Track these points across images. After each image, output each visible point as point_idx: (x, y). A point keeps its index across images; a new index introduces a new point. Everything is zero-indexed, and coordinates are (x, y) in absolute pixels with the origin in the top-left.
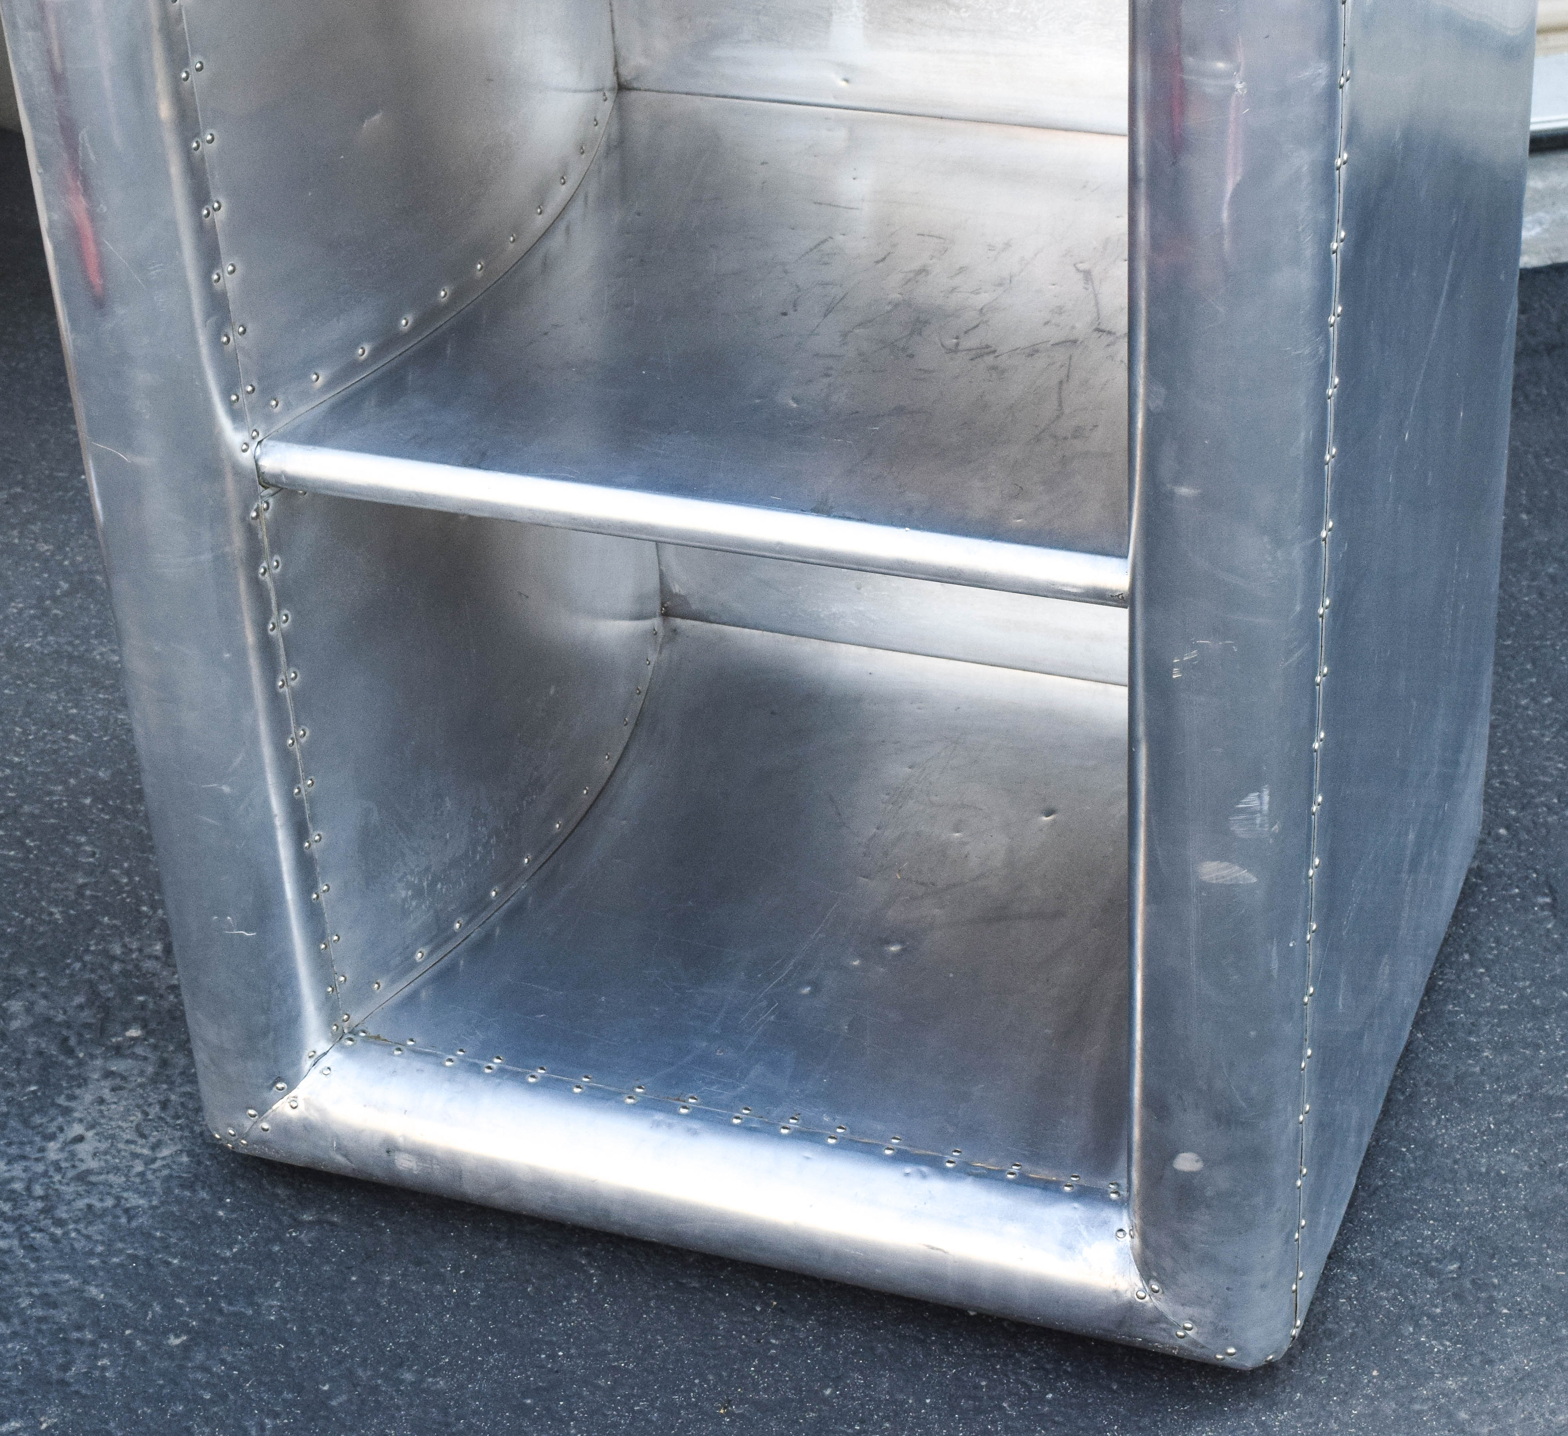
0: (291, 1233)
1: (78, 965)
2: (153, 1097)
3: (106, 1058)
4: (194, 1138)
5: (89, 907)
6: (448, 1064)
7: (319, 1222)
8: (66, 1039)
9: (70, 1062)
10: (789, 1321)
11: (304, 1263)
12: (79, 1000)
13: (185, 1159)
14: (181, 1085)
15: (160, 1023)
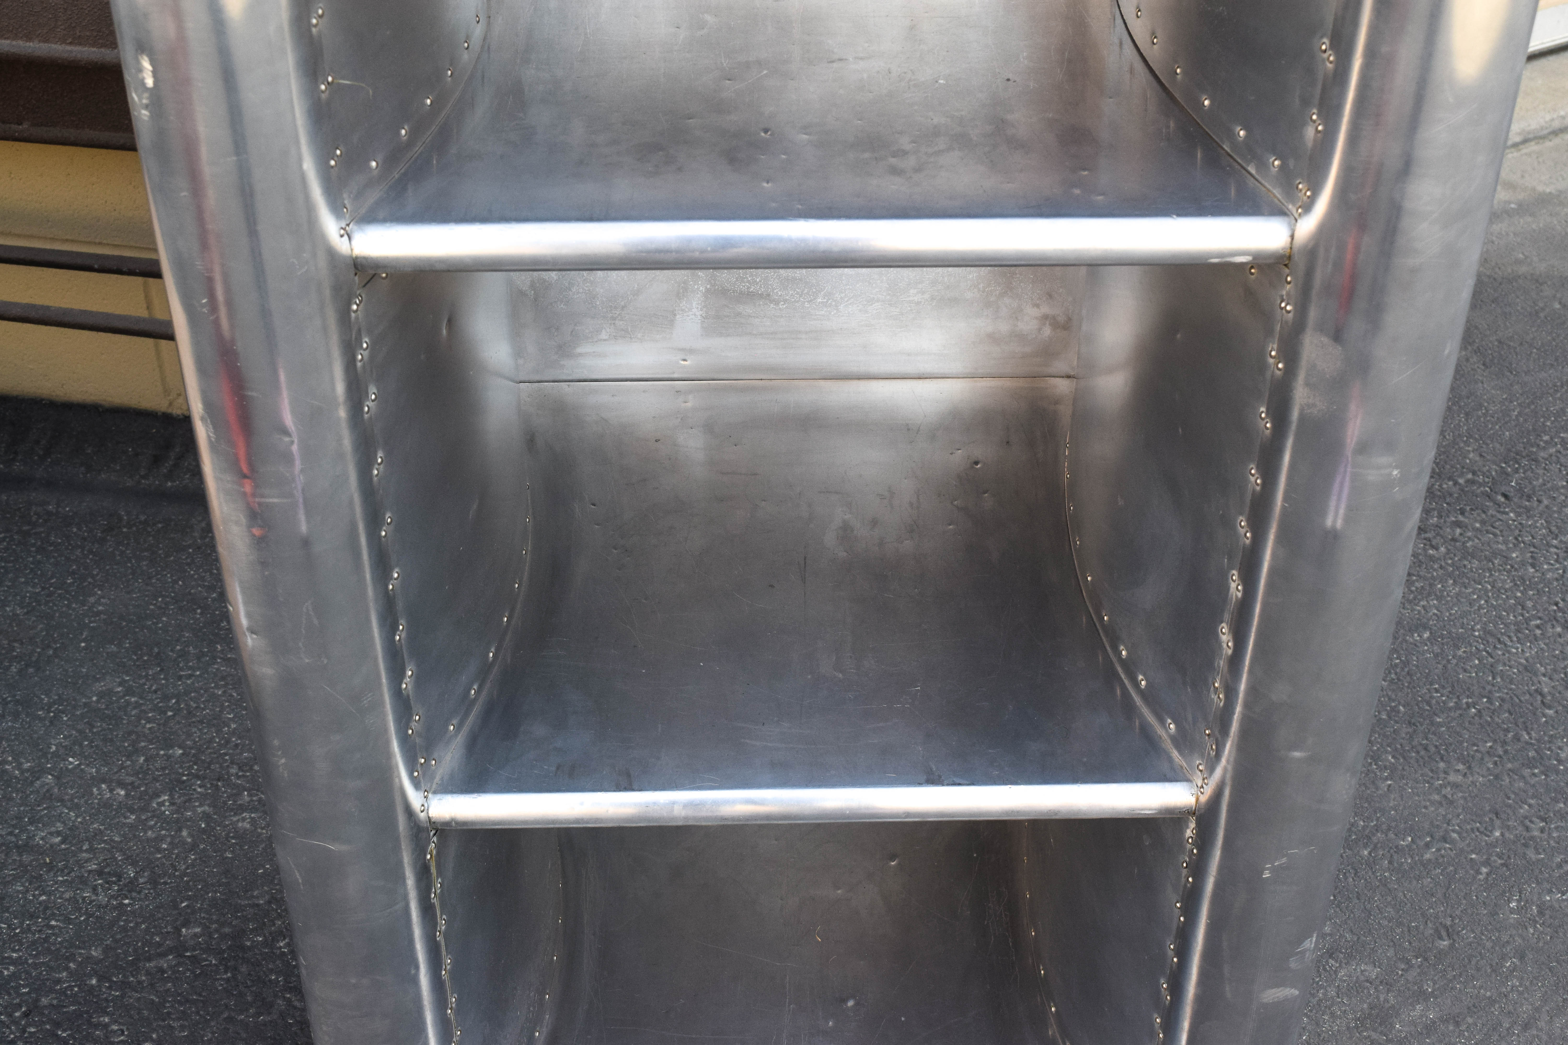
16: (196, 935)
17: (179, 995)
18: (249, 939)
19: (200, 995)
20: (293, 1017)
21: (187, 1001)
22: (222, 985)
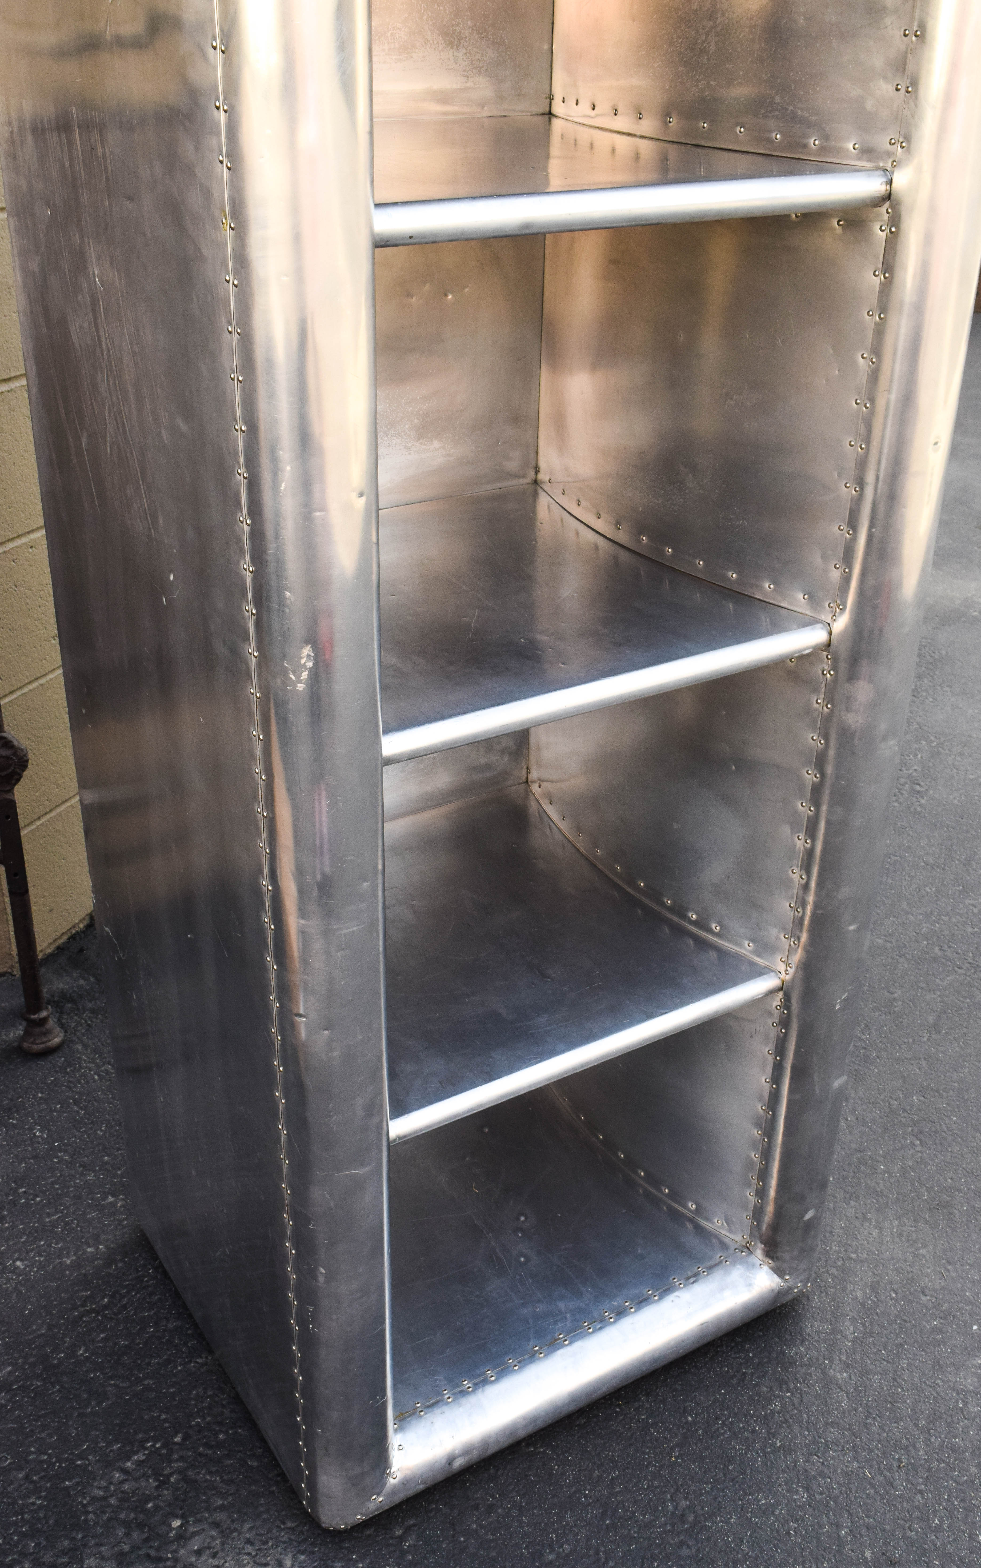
0: (405, 1545)
1: (91, 1516)
2: (240, 1544)
3: (183, 1547)
4: (290, 1544)
5: (48, 1485)
6: (450, 1400)
7: (408, 1530)
8: (148, 1556)
9: (169, 1563)
10: (636, 1405)
11: (433, 1552)
12: (121, 1532)
13: (302, 1557)
14: (242, 1527)
15: (181, 1509)
16: (10, 1373)
17: (30, 1415)
18: (55, 1359)
19: (47, 1409)
20: (127, 1394)
21: (40, 1417)
22: (58, 1396)
